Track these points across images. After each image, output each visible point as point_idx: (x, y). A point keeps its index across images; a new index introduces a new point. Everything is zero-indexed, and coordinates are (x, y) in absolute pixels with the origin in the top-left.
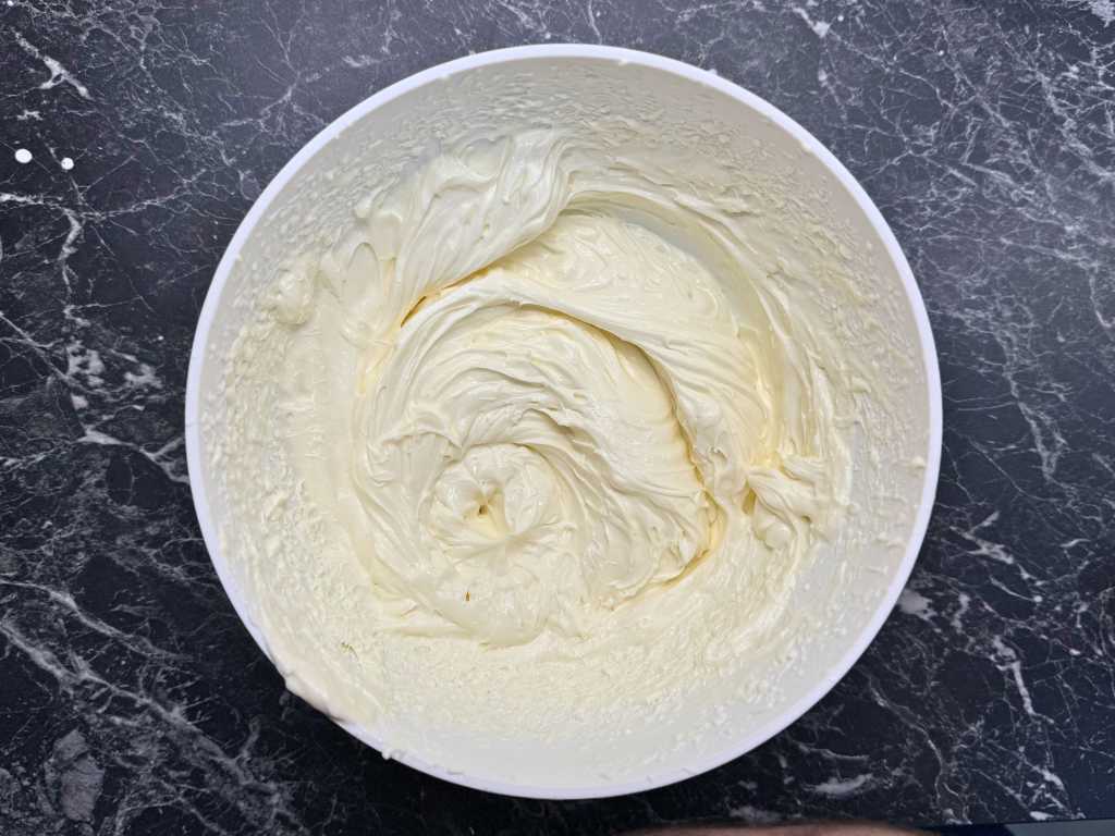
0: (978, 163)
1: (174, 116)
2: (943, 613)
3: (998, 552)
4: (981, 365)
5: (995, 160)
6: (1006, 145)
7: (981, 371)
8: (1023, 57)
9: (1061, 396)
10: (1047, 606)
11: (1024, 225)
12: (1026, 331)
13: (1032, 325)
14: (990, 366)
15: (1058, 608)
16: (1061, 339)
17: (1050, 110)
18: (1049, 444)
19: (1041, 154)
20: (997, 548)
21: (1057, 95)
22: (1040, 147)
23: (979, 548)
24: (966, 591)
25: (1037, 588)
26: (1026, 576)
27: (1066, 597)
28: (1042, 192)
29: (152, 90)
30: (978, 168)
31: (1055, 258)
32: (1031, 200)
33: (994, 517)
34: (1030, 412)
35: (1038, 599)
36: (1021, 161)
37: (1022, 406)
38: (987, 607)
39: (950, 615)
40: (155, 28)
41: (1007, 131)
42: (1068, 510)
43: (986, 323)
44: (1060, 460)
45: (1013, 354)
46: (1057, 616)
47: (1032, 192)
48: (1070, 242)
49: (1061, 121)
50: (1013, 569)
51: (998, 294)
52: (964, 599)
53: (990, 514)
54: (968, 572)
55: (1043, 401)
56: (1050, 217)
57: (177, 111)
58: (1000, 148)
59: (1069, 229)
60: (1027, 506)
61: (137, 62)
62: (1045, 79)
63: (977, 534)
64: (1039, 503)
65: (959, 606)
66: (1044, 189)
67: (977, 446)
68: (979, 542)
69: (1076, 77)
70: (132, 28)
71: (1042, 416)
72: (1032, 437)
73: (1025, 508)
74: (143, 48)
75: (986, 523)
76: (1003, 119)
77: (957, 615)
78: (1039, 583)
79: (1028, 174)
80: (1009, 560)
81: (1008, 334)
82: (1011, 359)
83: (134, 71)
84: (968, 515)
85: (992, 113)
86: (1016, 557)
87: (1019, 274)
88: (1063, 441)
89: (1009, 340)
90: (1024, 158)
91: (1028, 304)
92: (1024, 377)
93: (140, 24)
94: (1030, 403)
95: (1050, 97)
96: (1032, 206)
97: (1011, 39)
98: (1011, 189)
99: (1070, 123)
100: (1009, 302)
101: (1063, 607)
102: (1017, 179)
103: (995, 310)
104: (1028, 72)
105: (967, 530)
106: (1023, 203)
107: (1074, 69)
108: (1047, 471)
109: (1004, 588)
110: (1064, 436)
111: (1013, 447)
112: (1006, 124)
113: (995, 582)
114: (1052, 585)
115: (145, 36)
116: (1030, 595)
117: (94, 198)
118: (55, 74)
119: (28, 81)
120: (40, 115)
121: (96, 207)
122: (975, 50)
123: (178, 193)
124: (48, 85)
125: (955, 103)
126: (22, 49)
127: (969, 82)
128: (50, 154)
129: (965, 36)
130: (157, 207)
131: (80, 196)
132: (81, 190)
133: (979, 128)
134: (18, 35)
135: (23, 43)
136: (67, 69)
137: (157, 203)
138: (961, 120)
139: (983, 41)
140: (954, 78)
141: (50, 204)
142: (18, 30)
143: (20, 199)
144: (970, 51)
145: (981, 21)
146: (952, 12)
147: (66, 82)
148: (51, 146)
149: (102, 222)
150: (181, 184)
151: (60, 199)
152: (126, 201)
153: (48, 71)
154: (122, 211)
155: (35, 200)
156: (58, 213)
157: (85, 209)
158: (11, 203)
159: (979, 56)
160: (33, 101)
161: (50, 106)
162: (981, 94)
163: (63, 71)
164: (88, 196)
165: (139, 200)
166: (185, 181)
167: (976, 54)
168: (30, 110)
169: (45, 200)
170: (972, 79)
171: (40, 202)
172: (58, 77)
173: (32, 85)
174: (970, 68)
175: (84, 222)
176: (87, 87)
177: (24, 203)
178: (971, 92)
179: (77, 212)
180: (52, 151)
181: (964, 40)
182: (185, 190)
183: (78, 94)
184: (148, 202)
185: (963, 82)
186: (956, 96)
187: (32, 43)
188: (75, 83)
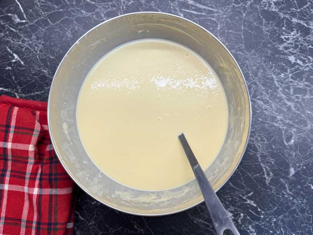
0: (254, 98)
1: (45, 71)
2: (236, 218)
3: (252, 203)
4: (251, 152)
5: (259, 98)
6: (263, 94)
7: (251, 154)
8: (269, 70)
9: (273, 162)
10: (265, 219)
11: (266, 115)
12: (264, 144)
13: (266, 142)
14: (253, 153)
15: (268, 219)
16: (274, 147)
17: (275, 85)
18: (268, 175)
19: (272, 97)
20: (252, 202)
21: (278, 81)
22: (272, 95)
23: (247, 201)
24: (243, 212)
25: (262, 214)
26: (259, 210)
27: (270, 217)
28: (271, 107)
29: (40, 64)
30: (254, 100)
31: (274, 125)
32: (268, 109)
33: (252, 193)
34: (264, 166)
35: (262, 216)
36: (266, 98)
37: (262, 164)
38: (248, 217)
39: (238, 219)
40: (42, 48)
41: (263, 90)
42: (273, 193)
43: (253, 141)
44: (271, 179)
45: (260, 150)
46: (267, 221)
47: (268, 107)
48: (278, 121)
49: (278, 88)
50: (256, 208)
51: (257, 134)
52: (242, 215)
53: (251, 192)
54: (244, 208)
55: (268, 163)
56: (273, 114)
57: (46, 70)
58: (261, 95)
59: (278, 117)
60: (261, 191)
61: (37, 57)
62: (274, 77)
63: (247, 198)
64: (264, 191)
65: (241, 217)
66: (272, 106)
67: (248, 174)
68: (247, 200)
69: (283, 77)
70: (36, 47)
71: (267, 167)
72: (264, 173)
73: (260, 192)
74: (38, 53)
75: (250, 195)
76: (262, 87)
77: (240, 219)
78: (263, 212)
79: (268, 102)
80: (255, 205)
81: (259, 144)
82: (260, 151)
83: (36, 59)
84: (245, 192)
85: (259, 85)
86: (257, 205)
87: (263, 129)
88: (272, 174)
89: (259, 146)
90: (267, 97)
91: (265, 137)
92: (263, 156)
93: (38, 47)
94: (264, 163)
95: (276, 82)
96: (268, 111)
97: (266, 65)
98: (263, 106)
99: (280, 89)
100: (260, 136)
101: (269, 219)
102: (265, 103)
103: (256, 138)
104: (270, 75)
105: (244, 196)
106: (266, 109)
107: (283, 74)
108: (267, 182)
109: (253, 213)
110: (273, 173)
111: (258, 175)
112: (263, 88)
113: (251, 211)
114: (267, 213)
115: (39, 50)
116: (260, 215)
117: (23, 91)
118: (16, 58)
119: (9, 59)
120: (11, 68)
121: (23, 93)
122: (256, 68)
123: (44, 91)
124: (14, 61)
125: (249, 82)
126: (8, 51)
127: (253, 76)
128: (13, 79)
129: (253, 64)
130: (39, 94)
131: (20, 90)
132: (20, 88)
133: (255, 88)
134: (7, 47)
135: (9, 50)
136: (19, 57)
137: (39, 93)
138: (250, 86)
139: (258, 65)
140: (249, 75)
141: (12, 91)
142: (7, 46)
143: (5, 90)
144: (255, 68)
145: (258, 60)
146: (250, 57)
147: (18, 60)
148: (13, 76)
149: (25, 97)
150: (45, 89)
151: (14, 90)
152: (31, 92)
153: (14, 57)
154: (30, 94)
155: (8, 90)
156: (14, 94)
157: (20, 93)
158: (2, 90)
159: (257, 70)
160: (10, 65)
161: (14, 66)
162: (257, 80)
163: (18, 58)
164: (22, 90)
165: (34, 92)
166: (46, 88)
167: (256, 69)
168: (9, 67)
169: (11, 90)
170: (254, 75)
171: (9, 91)
172: (16, 59)
173: (10, 60)
174: (254, 73)
175: (20, 97)
176: (24, 62)
177: (6, 90)
178: (254, 79)
179: (18, 94)
180: (13, 78)
181: (253, 65)
182: (46, 90)
183: (21, 63)
184: (36, 93)
185: (252, 76)
186: (249, 80)
187: (11, 50)
188: (20, 61)
